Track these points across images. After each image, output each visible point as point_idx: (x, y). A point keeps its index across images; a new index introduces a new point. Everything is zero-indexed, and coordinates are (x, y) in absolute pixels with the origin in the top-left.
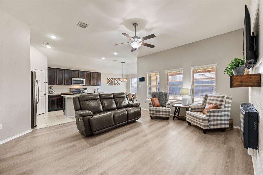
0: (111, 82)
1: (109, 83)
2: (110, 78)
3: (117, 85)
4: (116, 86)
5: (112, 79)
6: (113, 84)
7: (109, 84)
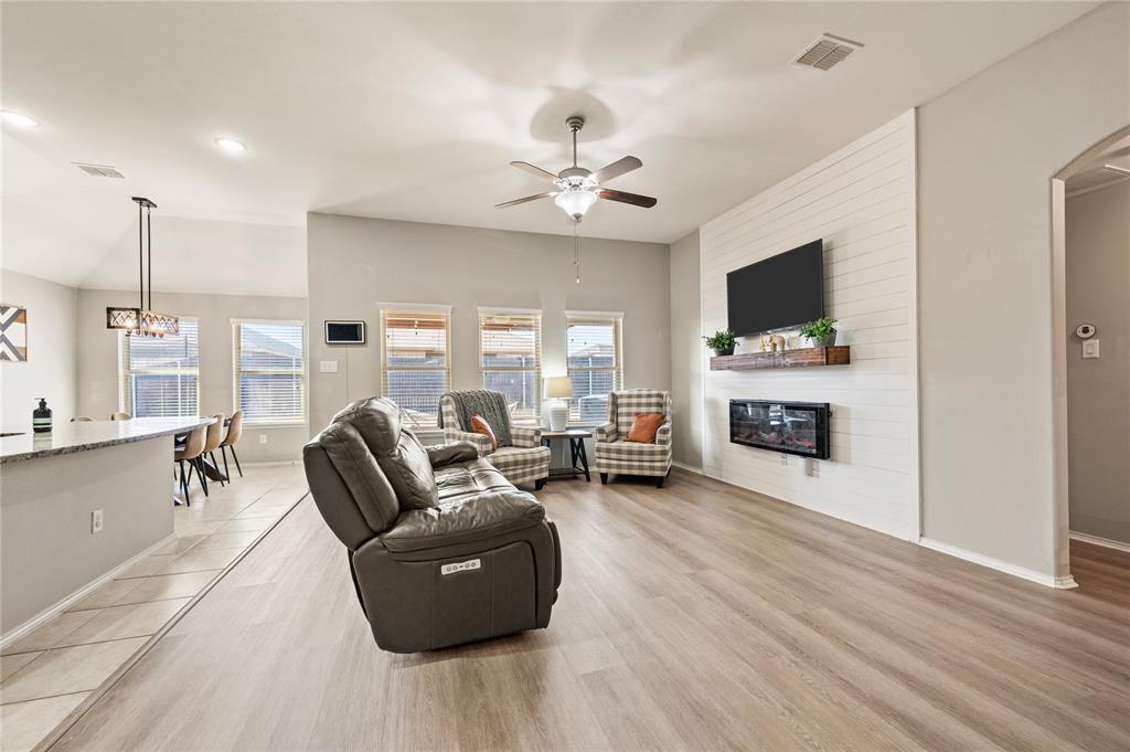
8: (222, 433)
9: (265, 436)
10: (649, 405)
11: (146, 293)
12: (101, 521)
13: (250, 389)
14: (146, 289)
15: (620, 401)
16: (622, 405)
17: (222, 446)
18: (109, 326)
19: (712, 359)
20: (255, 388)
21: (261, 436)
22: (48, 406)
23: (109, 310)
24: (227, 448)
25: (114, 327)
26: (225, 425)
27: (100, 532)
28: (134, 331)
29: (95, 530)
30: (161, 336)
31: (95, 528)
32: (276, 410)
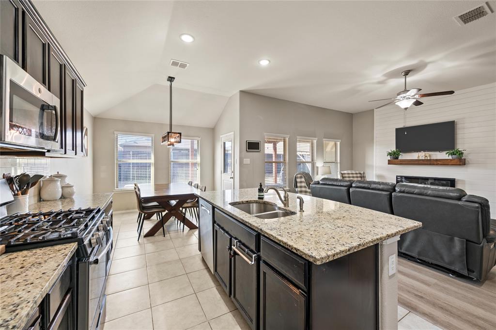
10: (357, 177)
15: (344, 176)
16: (345, 177)
19: (389, 160)
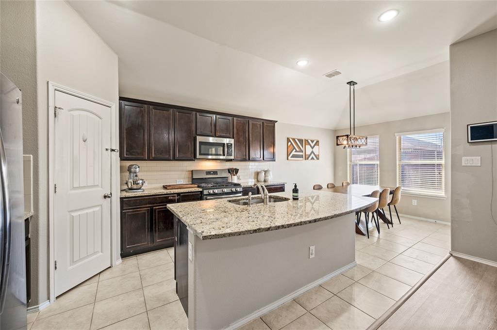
0: (296, 151)
1: (294, 153)
2: (294, 140)
3: (313, 158)
4: (309, 161)
5: (301, 141)
6: (301, 156)
7: (294, 156)
8: (389, 198)
9: (416, 201)
11: (353, 128)
12: (314, 252)
13: (407, 172)
14: (352, 126)
17: (389, 205)
18: (337, 145)
20: (410, 172)
21: (413, 200)
22: (297, 187)
23: (338, 137)
24: (392, 206)
25: (339, 145)
26: (390, 193)
27: (313, 258)
28: (347, 145)
29: (311, 257)
30: (360, 147)
31: (310, 256)
32: (423, 185)
